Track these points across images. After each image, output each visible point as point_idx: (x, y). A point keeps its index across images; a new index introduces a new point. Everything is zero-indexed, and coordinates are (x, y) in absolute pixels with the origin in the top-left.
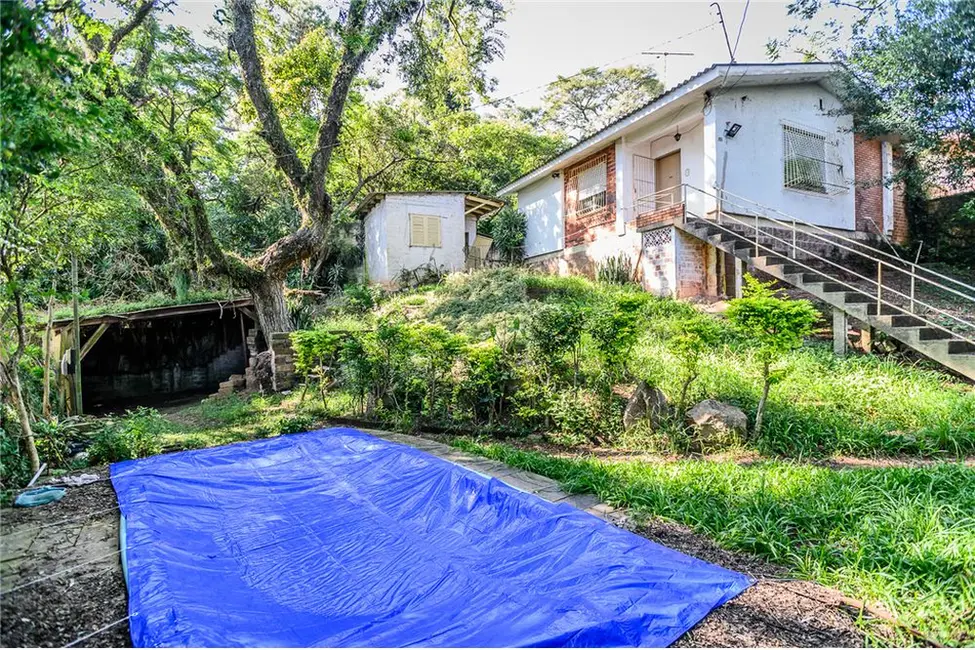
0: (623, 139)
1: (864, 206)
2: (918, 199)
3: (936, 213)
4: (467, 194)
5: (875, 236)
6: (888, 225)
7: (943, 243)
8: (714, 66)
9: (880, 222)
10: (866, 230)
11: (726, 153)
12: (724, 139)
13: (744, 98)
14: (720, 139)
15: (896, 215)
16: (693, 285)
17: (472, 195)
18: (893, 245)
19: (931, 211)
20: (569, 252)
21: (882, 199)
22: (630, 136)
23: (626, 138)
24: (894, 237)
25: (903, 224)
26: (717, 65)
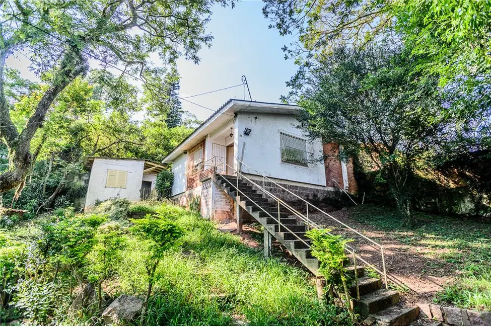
0: (209, 136)
1: (332, 174)
2: (360, 172)
3: (370, 179)
4: (146, 161)
5: (339, 189)
6: (346, 184)
7: (373, 194)
8: (231, 100)
9: (341, 183)
10: (334, 186)
11: (244, 143)
12: (243, 135)
13: (256, 118)
14: (241, 136)
15: (349, 179)
16: (224, 212)
17: (149, 161)
18: (349, 194)
19: (368, 179)
20: (187, 193)
21: (342, 171)
22: (212, 134)
23: (210, 135)
24: (350, 190)
25: (354, 184)
26: (232, 100)
